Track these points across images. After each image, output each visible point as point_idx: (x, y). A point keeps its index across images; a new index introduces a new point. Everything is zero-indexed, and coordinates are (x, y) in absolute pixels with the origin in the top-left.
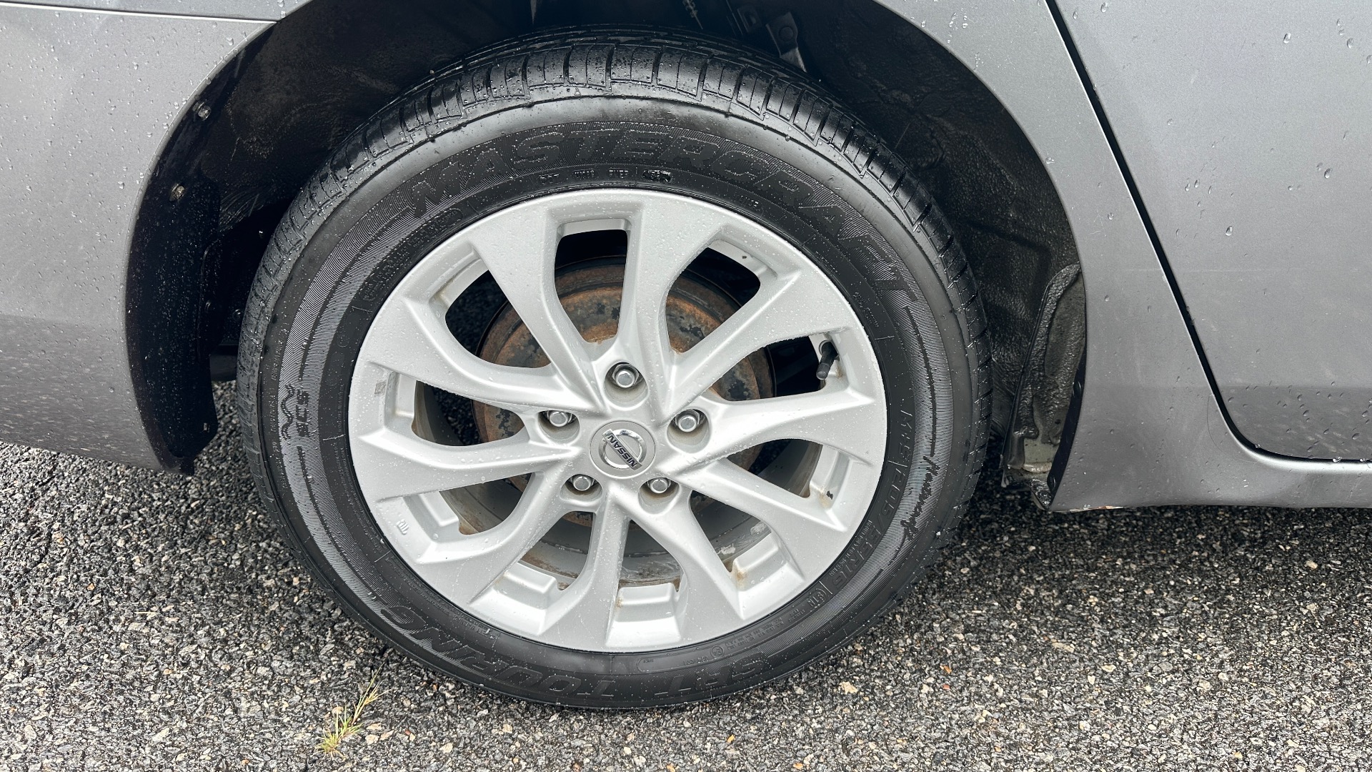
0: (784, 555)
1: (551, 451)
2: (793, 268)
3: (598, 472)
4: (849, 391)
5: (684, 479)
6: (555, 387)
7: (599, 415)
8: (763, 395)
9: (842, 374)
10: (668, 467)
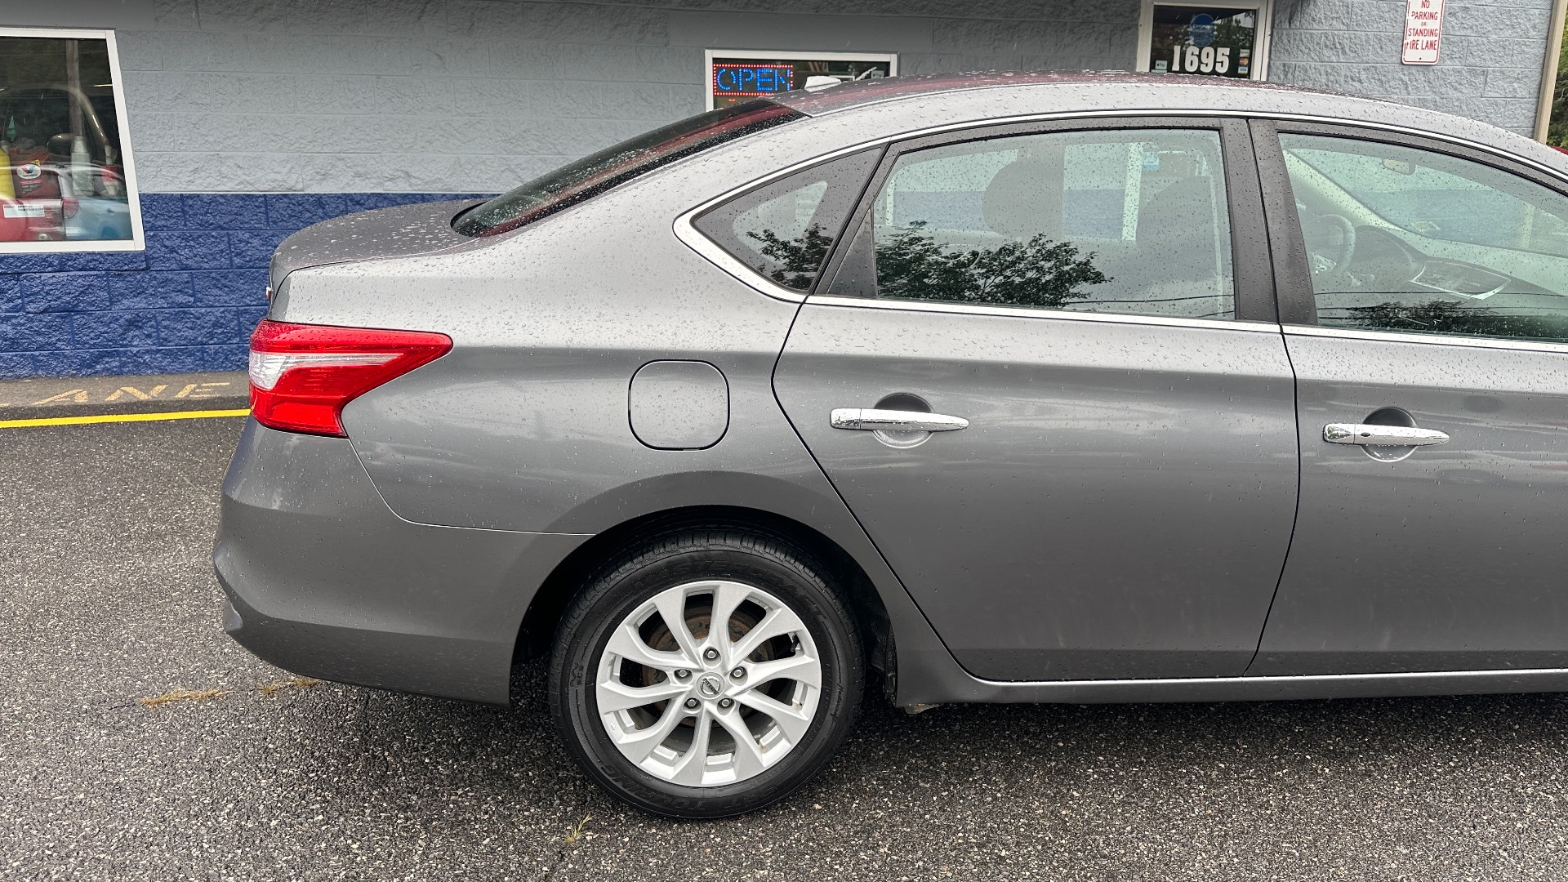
0: (783, 735)
1: (680, 688)
2: (779, 607)
3: (699, 696)
4: (805, 656)
5: (736, 698)
6: (683, 659)
7: (702, 671)
8: (770, 659)
9: (802, 649)
10: (730, 693)
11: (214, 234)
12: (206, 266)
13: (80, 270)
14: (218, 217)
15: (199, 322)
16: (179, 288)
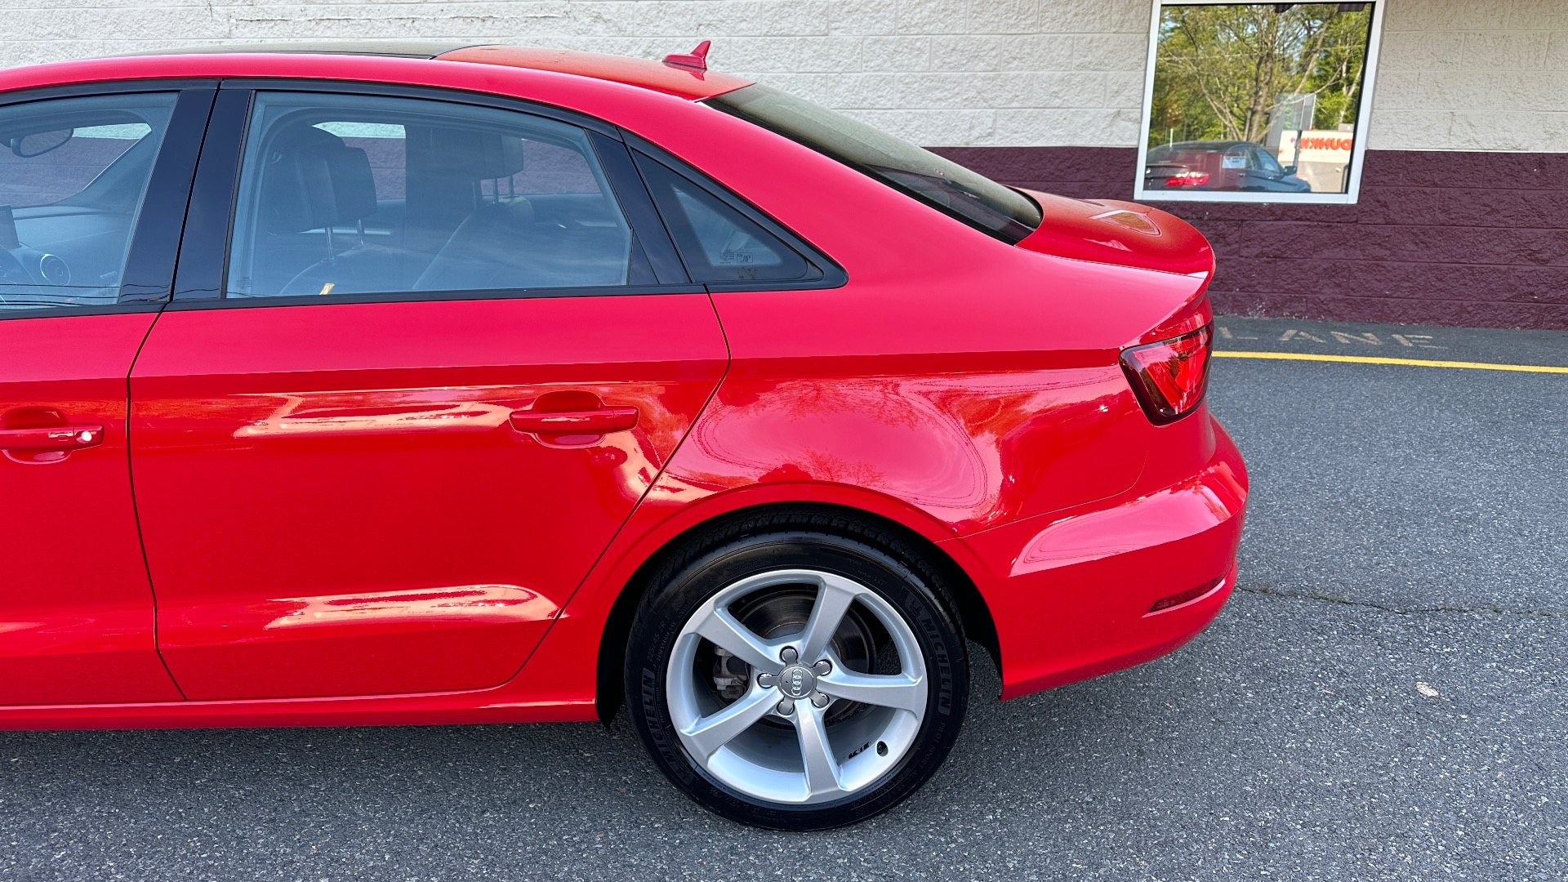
11: (1426, 190)
12: (1410, 221)
13: (1297, 220)
14: (1434, 174)
15: (1388, 275)
16: (1379, 241)
